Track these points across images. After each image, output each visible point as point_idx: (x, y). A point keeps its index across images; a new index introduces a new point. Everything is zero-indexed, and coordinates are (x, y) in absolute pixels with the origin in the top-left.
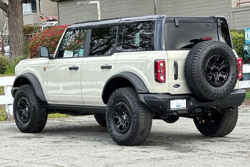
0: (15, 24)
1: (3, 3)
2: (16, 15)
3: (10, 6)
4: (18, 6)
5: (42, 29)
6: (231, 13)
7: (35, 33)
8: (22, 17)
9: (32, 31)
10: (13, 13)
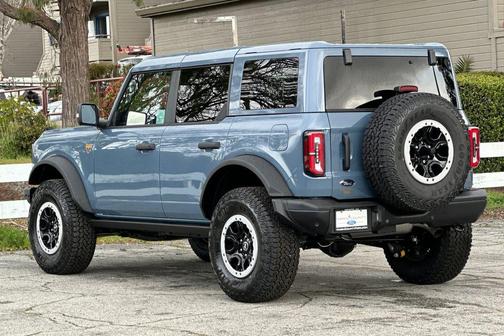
0: (73, 60)
1: (51, 20)
2: (76, 44)
3: (64, 27)
4: (79, 25)
5: (121, 70)
6: (493, 40)
7: (107, 77)
8: (87, 48)
9: (102, 73)
10: (69, 39)
